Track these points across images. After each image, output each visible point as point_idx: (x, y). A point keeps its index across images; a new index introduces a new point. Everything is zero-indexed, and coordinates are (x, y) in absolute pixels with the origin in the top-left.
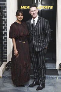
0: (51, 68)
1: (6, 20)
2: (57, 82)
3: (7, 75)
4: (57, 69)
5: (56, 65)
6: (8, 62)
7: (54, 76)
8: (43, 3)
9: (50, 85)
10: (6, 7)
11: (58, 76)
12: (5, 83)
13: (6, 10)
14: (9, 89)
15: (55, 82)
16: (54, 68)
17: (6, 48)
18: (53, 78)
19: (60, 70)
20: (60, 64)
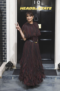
0: (49, 69)
1: (6, 21)
2: (56, 82)
3: (6, 75)
5: (54, 66)
6: (7, 62)
7: (53, 76)
9: (49, 85)
10: (5, 8)
11: (57, 76)
12: (5, 83)
13: (6, 11)
14: (8, 89)
15: (53, 82)
16: (53, 69)
17: (6, 49)
18: (52, 78)
20: (58, 65)
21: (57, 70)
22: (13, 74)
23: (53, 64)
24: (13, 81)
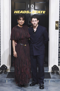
2: (50, 85)
4: (49, 73)
5: (48, 69)
6: (1, 65)
7: (47, 79)
8: (36, 8)
11: (51, 79)
15: (47, 85)
16: (47, 72)
18: (45, 81)
19: (52, 73)
20: (52, 67)
21: (50, 73)
22: (7, 77)
23: (47, 67)
24: (7, 84)
